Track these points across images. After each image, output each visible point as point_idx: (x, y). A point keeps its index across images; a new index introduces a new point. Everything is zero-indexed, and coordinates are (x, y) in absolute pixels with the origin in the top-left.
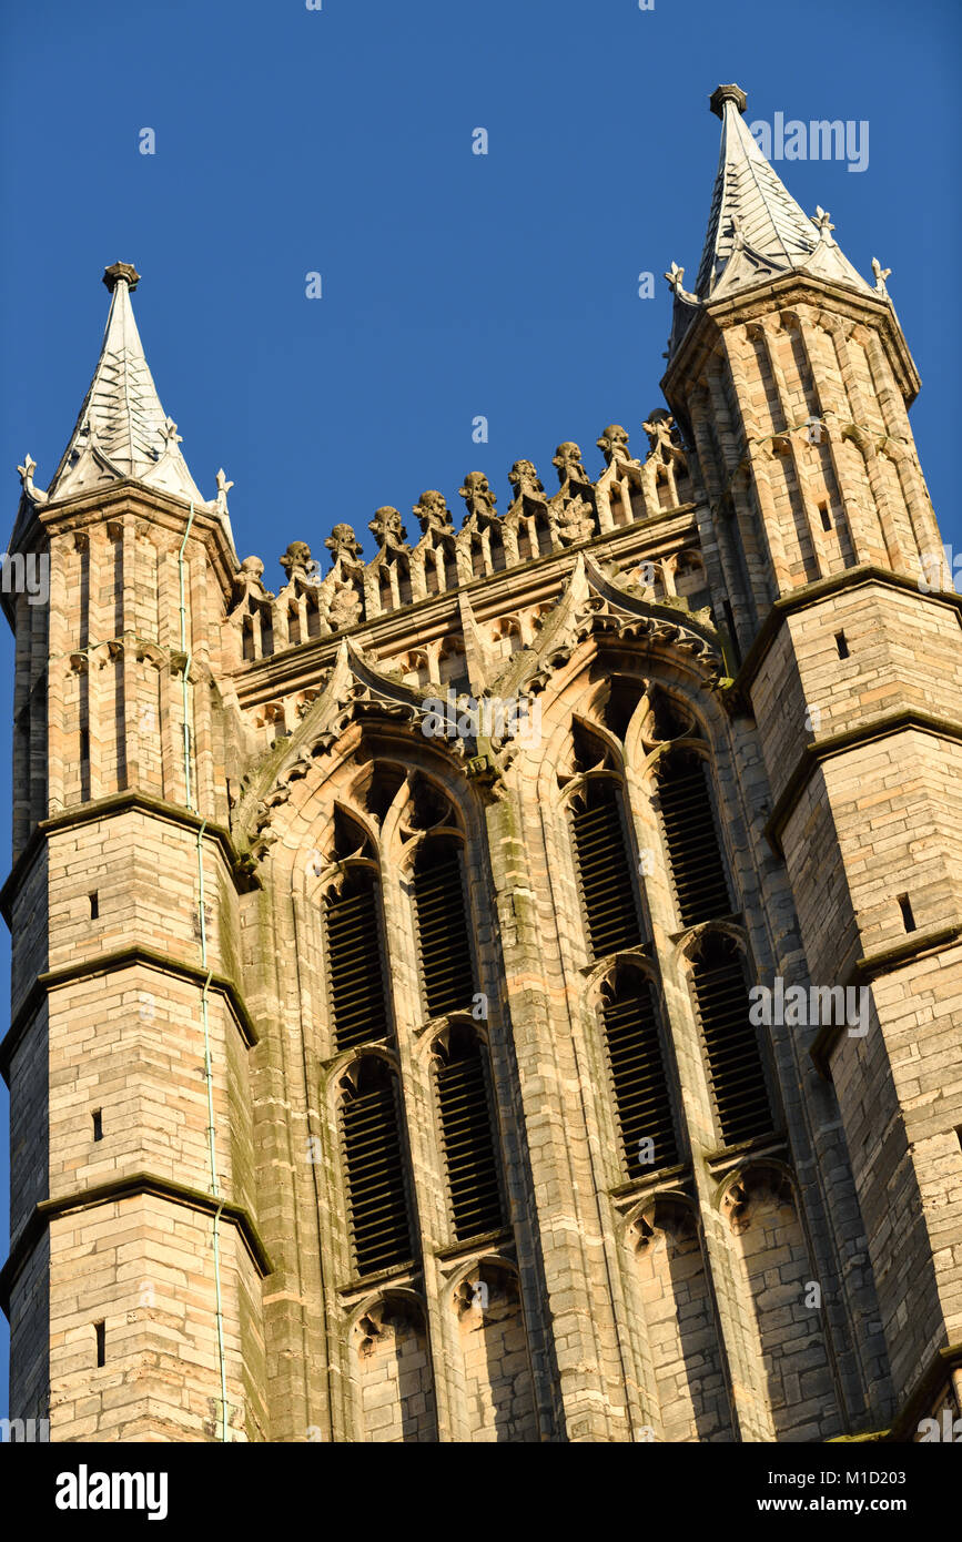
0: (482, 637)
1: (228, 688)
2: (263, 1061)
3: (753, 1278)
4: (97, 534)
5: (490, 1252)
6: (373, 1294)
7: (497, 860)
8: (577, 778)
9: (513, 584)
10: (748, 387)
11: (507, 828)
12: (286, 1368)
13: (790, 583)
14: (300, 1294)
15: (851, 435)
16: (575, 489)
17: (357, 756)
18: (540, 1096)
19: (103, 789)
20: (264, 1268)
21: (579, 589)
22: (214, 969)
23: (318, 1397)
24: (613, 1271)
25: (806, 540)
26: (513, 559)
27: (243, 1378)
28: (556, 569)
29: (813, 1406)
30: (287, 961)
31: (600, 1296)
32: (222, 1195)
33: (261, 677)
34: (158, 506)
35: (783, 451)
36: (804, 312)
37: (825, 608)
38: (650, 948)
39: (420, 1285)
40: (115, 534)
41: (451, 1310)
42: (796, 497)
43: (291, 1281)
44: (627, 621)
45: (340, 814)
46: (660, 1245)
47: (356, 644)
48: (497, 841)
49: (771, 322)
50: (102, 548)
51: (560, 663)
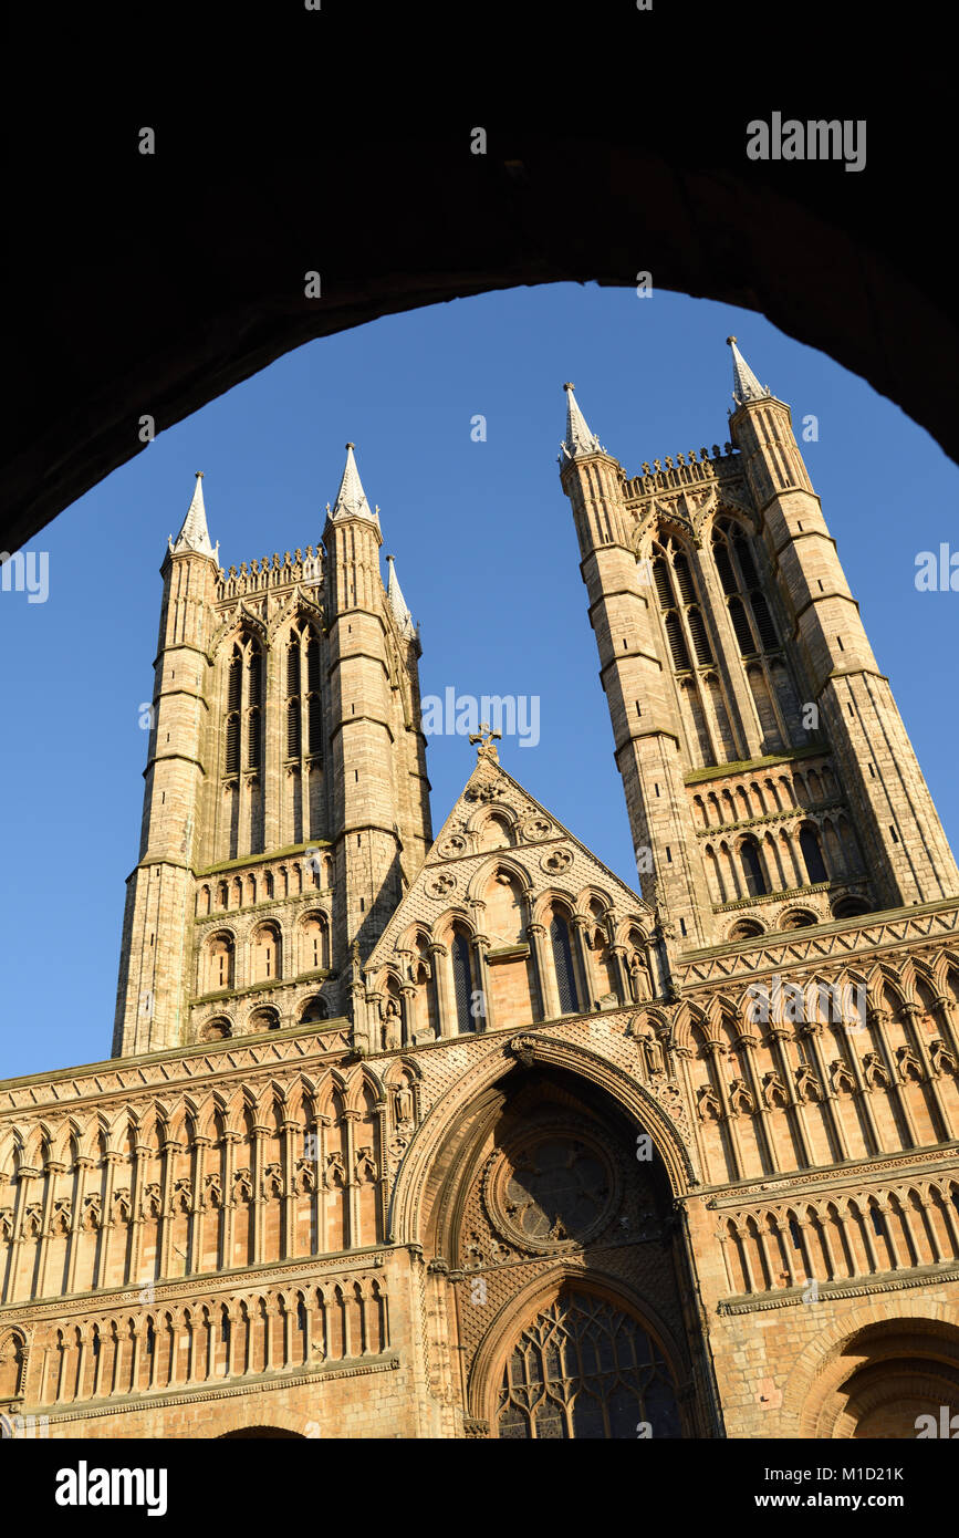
0: (272, 602)
1: (212, 607)
2: (210, 715)
3: (310, 791)
4: (184, 563)
5: (254, 774)
6: (228, 781)
7: (268, 668)
8: (290, 644)
9: (281, 589)
10: (339, 546)
11: (271, 659)
12: (207, 800)
13: (341, 608)
14: (212, 780)
15: (362, 565)
16: (298, 563)
17: (241, 630)
18: (270, 736)
19: (179, 641)
20: (204, 774)
21: (295, 594)
22: (199, 694)
23: (213, 808)
24: (281, 783)
25: (346, 595)
26: (282, 582)
27: (196, 807)
28: (291, 587)
29: (320, 826)
30: (219, 686)
31: (277, 791)
32: (195, 758)
33: (220, 605)
34: (199, 557)
35: (345, 567)
36: (355, 526)
37: (347, 617)
38: (300, 697)
39: (239, 780)
40: (189, 564)
41: (245, 786)
42: (346, 581)
43: (210, 777)
44: (305, 605)
45: (235, 645)
46: (292, 777)
47: (243, 600)
48: (269, 663)
49: (347, 528)
50: (185, 567)
51: (289, 614)
